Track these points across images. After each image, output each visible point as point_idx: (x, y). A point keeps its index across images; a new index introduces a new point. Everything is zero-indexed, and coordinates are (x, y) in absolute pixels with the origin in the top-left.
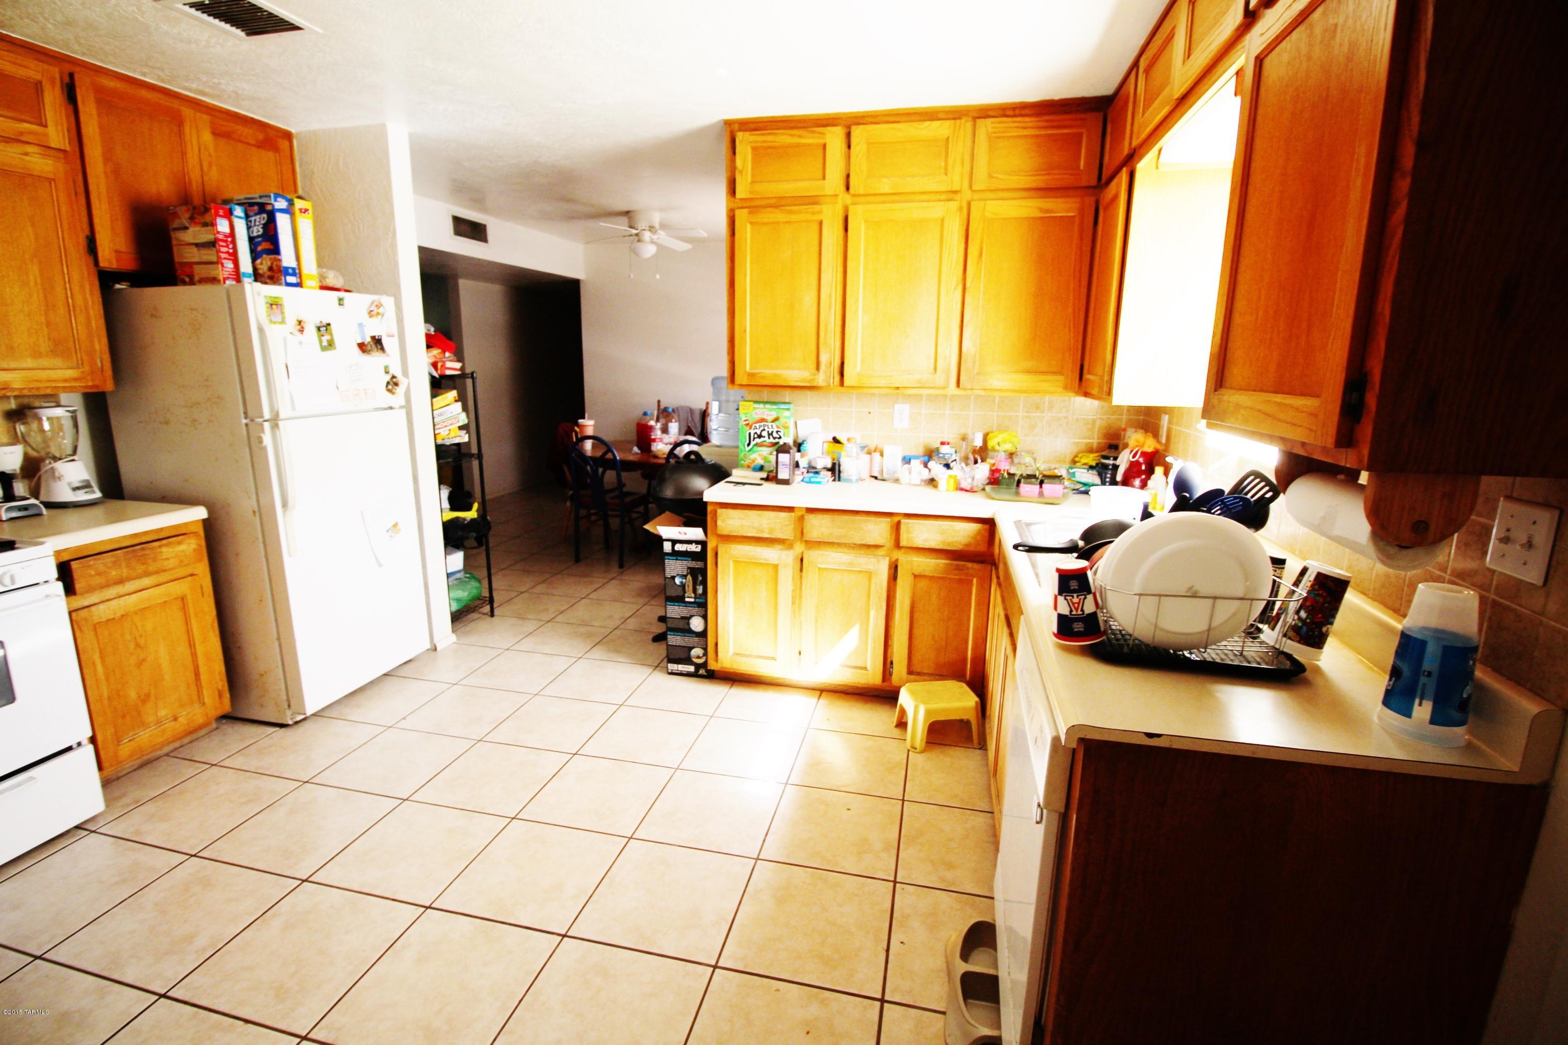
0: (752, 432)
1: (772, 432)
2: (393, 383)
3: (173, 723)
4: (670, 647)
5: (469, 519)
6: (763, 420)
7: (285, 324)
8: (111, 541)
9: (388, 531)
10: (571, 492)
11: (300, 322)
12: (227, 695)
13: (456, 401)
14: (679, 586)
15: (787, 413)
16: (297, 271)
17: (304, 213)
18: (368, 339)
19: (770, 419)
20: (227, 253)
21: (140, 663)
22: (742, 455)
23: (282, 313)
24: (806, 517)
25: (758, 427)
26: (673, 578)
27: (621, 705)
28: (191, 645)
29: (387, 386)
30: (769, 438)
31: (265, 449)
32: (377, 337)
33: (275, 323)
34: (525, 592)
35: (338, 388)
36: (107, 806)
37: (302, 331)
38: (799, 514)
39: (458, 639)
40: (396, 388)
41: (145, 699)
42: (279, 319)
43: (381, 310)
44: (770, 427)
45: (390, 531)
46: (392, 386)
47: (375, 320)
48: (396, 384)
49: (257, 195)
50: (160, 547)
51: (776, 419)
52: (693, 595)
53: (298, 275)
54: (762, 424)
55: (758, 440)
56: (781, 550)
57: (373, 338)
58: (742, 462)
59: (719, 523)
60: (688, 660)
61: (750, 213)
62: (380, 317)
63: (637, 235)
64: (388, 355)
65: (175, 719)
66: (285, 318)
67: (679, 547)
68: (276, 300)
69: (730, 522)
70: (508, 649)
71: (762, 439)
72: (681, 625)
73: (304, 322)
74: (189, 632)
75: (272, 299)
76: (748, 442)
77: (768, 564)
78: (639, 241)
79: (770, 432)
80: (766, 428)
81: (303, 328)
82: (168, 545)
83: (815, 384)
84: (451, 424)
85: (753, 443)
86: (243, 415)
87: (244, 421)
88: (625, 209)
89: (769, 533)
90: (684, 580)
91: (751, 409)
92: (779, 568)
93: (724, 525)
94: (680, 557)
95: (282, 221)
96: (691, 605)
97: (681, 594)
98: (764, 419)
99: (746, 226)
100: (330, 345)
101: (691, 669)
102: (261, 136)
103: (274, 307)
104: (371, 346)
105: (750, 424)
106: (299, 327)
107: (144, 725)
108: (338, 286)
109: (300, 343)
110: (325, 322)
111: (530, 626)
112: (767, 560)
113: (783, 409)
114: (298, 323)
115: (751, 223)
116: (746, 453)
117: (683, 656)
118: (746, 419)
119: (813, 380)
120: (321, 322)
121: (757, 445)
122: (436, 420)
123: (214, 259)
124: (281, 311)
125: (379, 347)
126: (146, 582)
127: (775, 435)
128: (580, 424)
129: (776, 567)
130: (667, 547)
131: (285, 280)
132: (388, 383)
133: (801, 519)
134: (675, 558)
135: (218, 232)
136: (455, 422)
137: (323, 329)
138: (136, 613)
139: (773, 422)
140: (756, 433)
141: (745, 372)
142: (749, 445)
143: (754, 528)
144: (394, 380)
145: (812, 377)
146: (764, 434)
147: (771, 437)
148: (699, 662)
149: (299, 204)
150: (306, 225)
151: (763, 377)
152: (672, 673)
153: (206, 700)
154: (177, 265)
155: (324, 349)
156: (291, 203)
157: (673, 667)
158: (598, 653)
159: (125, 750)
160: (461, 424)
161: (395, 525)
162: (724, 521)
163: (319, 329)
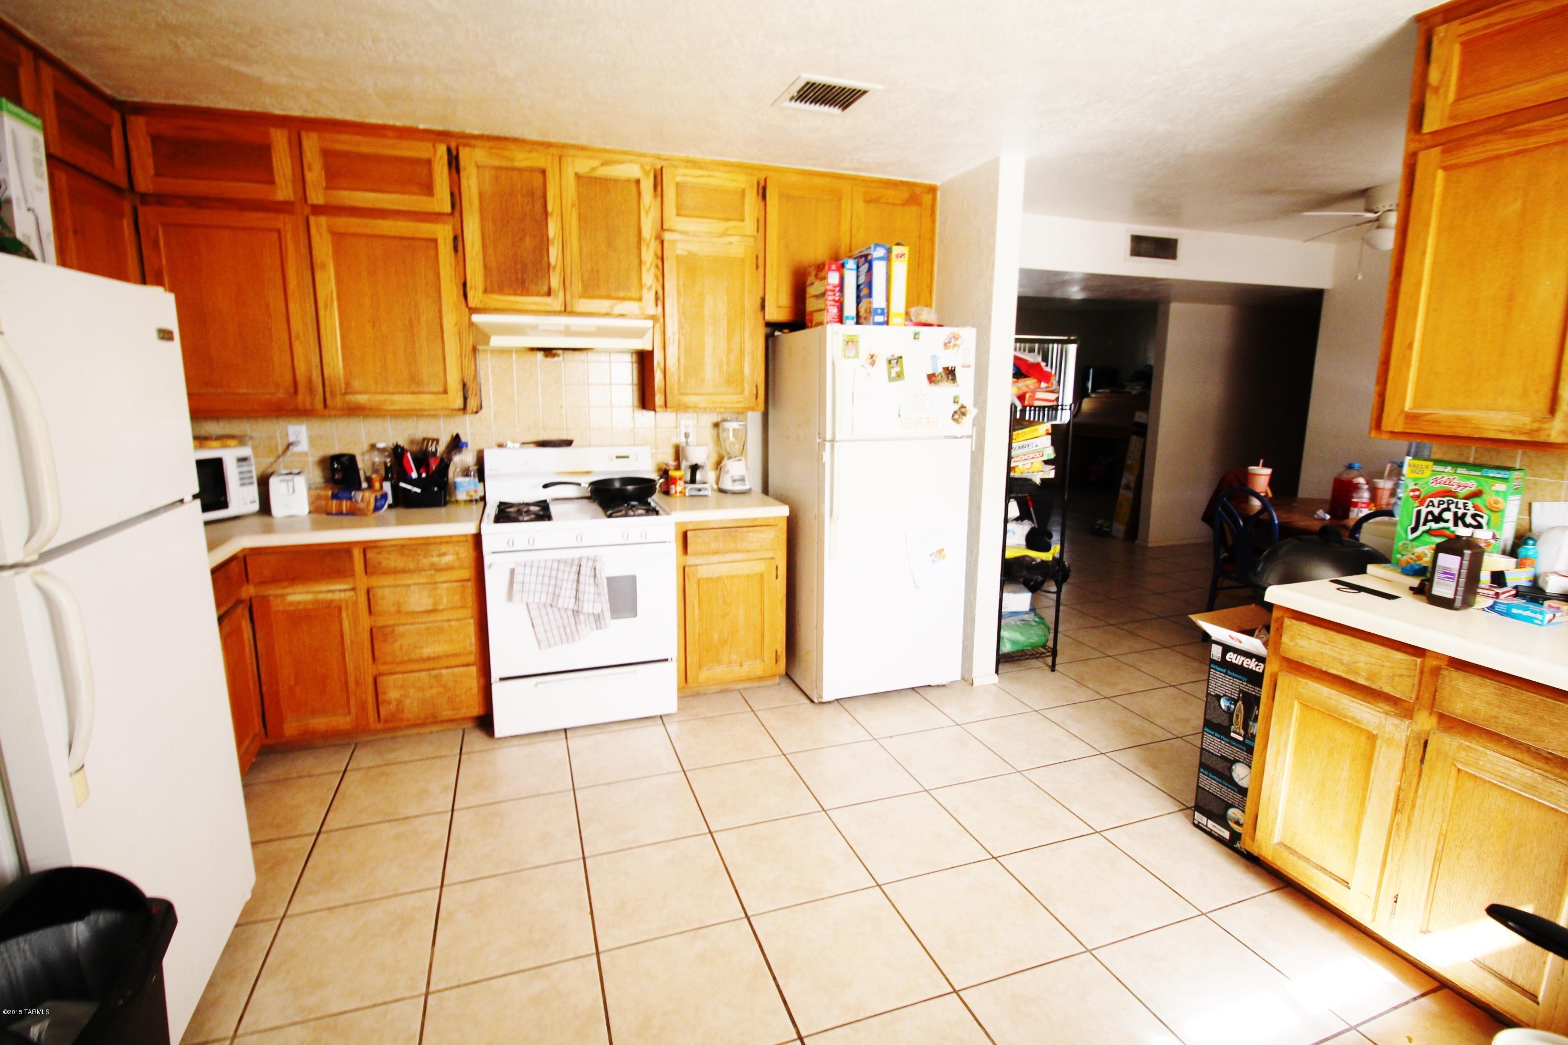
0: (1424, 511)
1: (1464, 515)
2: (961, 412)
3: (738, 668)
4: (1200, 789)
5: (1039, 560)
6: (1448, 493)
7: (858, 358)
8: (721, 521)
9: (931, 555)
10: (1226, 554)
11: (872, 357)
12: (783, 661)
13: (1048, 434)
14: (1224, 711)
15: (1500, 487)
16: (886, 311)
17: (901, 257)
18: (940, 370)
19: (1463, 492)
20: (834, 300)
21: (725, 615)
22: (1398, 544)
23: (857, 349)
24: (1445, 672)
25: (1436, 503)
26: (1218, 697)
27: (1097, 832)
28: (762, 613)
29: (953, 416)
30: (1456, 525)
31: (824, 465)
32: (950, 369)
33: (848, 357)
34: (1111, 656)
35: (899, 416)
36: (679, 709)
37: (873, 364)
38: (1431, 663)
39: (999, 682)
40: (963, 417)
41: (723, 643)
42: (853, 353)
43: (958, 342)
44: (1460, 505)
45: (933, 556)
46: (959, 416)
47: (950, 351)
48: (964, 414)
49: (864, 249)
50: (748, 532)
51: (1477, 494)
52: (1242, 732)
53: (886, 315)
54: (1445, 499)
55: (1433, 525)
56: (1386, 713)
57: (946, 369)
58: (1399, 556)
59: (1285, 639)
60: (1222, 821)
61: (1444, 152)
62: (956, 349)
63: (1377, 219)
64: (958, 385)
65: (741, 665)
66: (858, 352)
67: (1230, 657)
68: (853, 338)
69: (1303, 643)
70: (1037, 711)
71: (1442, 525)
72: (1219, 766)
73: (876, 356)
74: (762, 602)
75: (849, 337)
76: (1413, 525)
77: (1361, 730)
78: (1379, 227)
79: (1460, 514)
80: (1452, 507)
81: (874, 361)
82: (753, 532)
83: (1542, 438)
84: (1033, 458)
85: (1422, 529)
86: (817, 436)
87: (818, 440)
88: (1363, 185)
89: (1368, 679)
90: (1233, 707)
91: (1427, 473)
92: (1378, 742)
93: (1292, 644)
94: (1232, 671)
95: (879, 268)
96: (1238, 745)
97: (1226, 723)
98: (1450, 491)
99: (1434, 176)
100: (899, 376)
101: (1226, 834)
102: (906, 195)
103: (850, 344)
104: (942, 377)
105: (1422, 496)
106: (870, 361)
107: (720, 662)
108: (929, 322)
109: (869, 375)
110: (897, 355)
111: (1083, 694)
112: (1357, 721)
113: (1493, 478)
114: (870, 357)
115: (1445, 168)
116: (1408, 542)
117: (1215, 809)
118: (1416, 487)
119: (1539, 430)
120: (893, 355)
121: (1429, 532)
122: (1013, 454)
123: (822, 306)
124: (856, 346)
125: (950, 377)
126: (739, 556)
127: (1468, 520)
128: (1250, 472)
129: (1372, 738)
130: (1216, 652)
131: (873, 320)
132: (955, 412)
133: (1436, 672)
134: (1224, 671)
135: (828, 284)
136: (1037, 455)
137: (894, 362)
138: (727, 578)
139: (1467, 497)
140: (1431, 513)
141: (1402, 411)
142: (1414, 530)
143: (1342, 664)
144: (963, 410)
145: (1536, 426)
146: (1448, 515)
147: (1460, 523)
148: (1238, 831)
149: (896, 250)
150: (900, 269)
151: (1436, 422)
152: (1198, 826)
153: (765, 658)
154: (807, 314)
155: (891, 379)
156: (889, 251)
157: (1200, 818)
158: (1128, 758)
159: (704, 675)
160: (1045, 458)
161: (941, 551)
162: (1292, 638)
163: (890, 362)
